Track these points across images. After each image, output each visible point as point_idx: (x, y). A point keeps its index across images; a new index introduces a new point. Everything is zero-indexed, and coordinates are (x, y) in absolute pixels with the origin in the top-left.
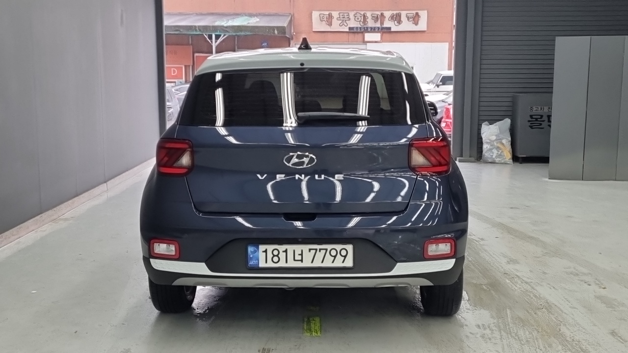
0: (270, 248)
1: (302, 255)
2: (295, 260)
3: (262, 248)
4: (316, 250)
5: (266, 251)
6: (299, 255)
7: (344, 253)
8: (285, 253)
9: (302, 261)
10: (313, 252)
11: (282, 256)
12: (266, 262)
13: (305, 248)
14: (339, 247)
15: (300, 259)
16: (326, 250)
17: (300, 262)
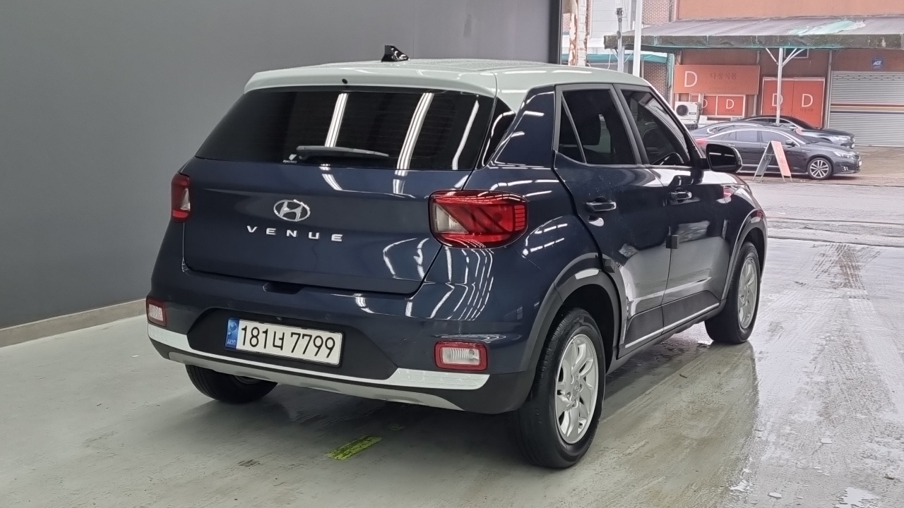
0: (250, 325)
1: (282, 339)
2: (274, 346)
3: (243, 324)
4: (299, 335)
5: (245, 329)
6: (280, 339)
7: (330, 344)
8: (265, 334)
9: (281, 347)
10: (295, 337)
11: (262, 337)
12: (244, 344)
13: (288, 330)
14: (325, 335)
15: (280, 345)
16: (311, 336)
17: (279, 349)
